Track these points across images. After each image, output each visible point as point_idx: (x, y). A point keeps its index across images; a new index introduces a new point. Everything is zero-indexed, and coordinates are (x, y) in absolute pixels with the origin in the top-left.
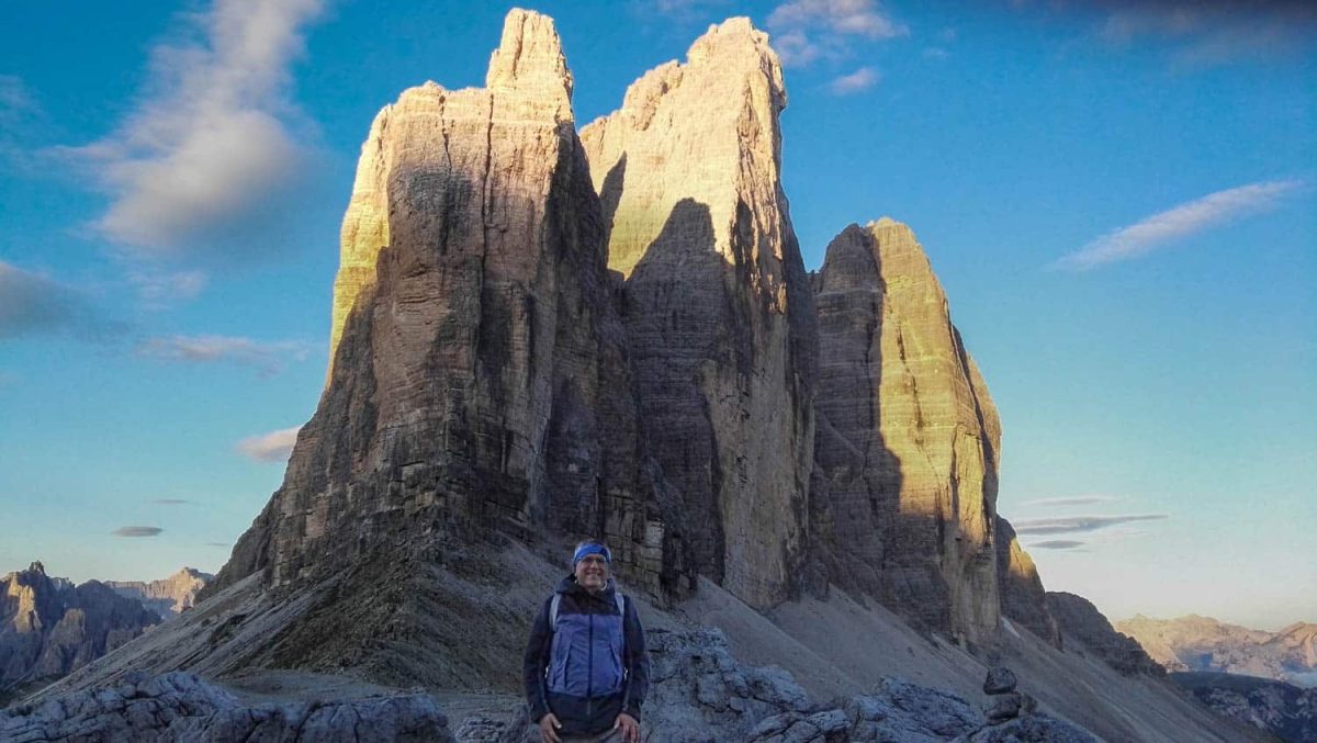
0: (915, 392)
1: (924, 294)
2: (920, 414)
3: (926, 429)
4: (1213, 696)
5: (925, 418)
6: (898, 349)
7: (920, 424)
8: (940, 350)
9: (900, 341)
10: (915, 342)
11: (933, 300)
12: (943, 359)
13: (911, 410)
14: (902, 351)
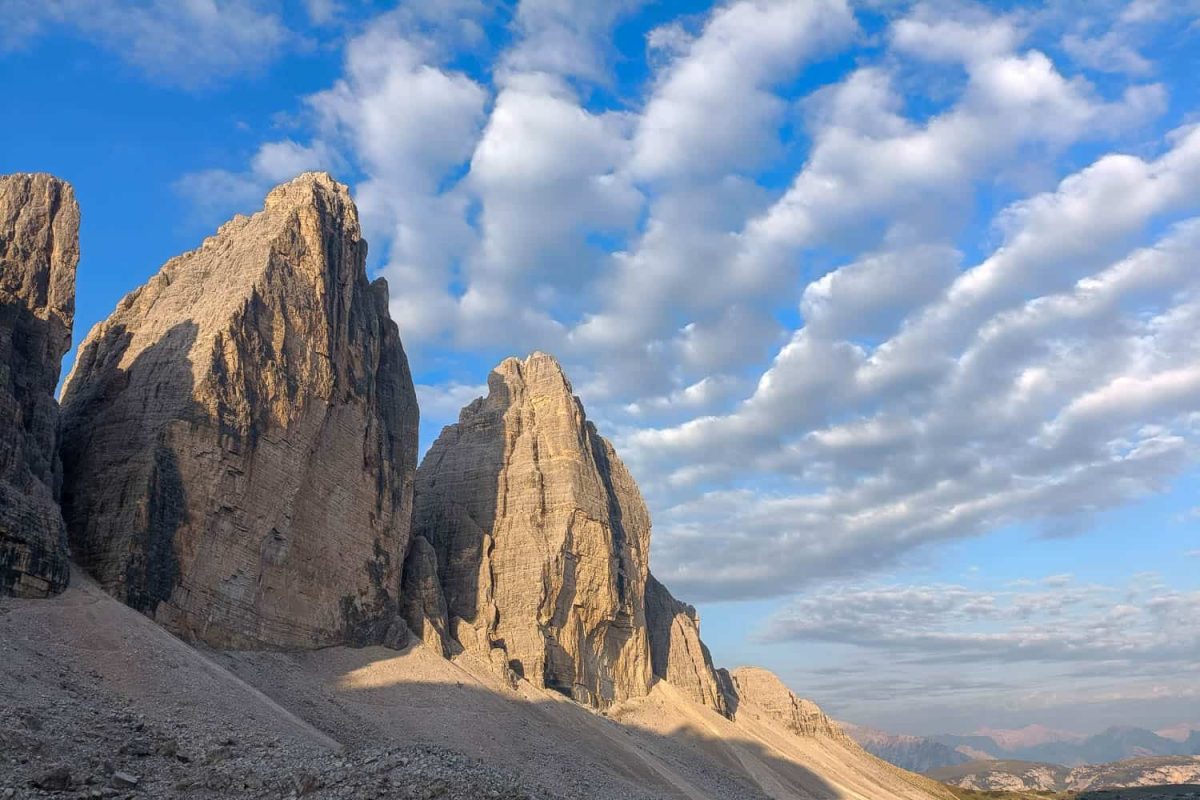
0: (543, 486)
1: (556, 408)
2: (544, 503)
3: (549, 515)
4: (991, 779)
5: (548, 506)
6: (532, 453)
7: (544, 512)
8: (566, 451)
9: (535, 446)
10: (547, 446)
11: (564, 412)
12: (570, 459)
13: (537, 500)
14: (536, 455)
